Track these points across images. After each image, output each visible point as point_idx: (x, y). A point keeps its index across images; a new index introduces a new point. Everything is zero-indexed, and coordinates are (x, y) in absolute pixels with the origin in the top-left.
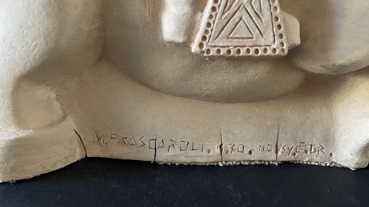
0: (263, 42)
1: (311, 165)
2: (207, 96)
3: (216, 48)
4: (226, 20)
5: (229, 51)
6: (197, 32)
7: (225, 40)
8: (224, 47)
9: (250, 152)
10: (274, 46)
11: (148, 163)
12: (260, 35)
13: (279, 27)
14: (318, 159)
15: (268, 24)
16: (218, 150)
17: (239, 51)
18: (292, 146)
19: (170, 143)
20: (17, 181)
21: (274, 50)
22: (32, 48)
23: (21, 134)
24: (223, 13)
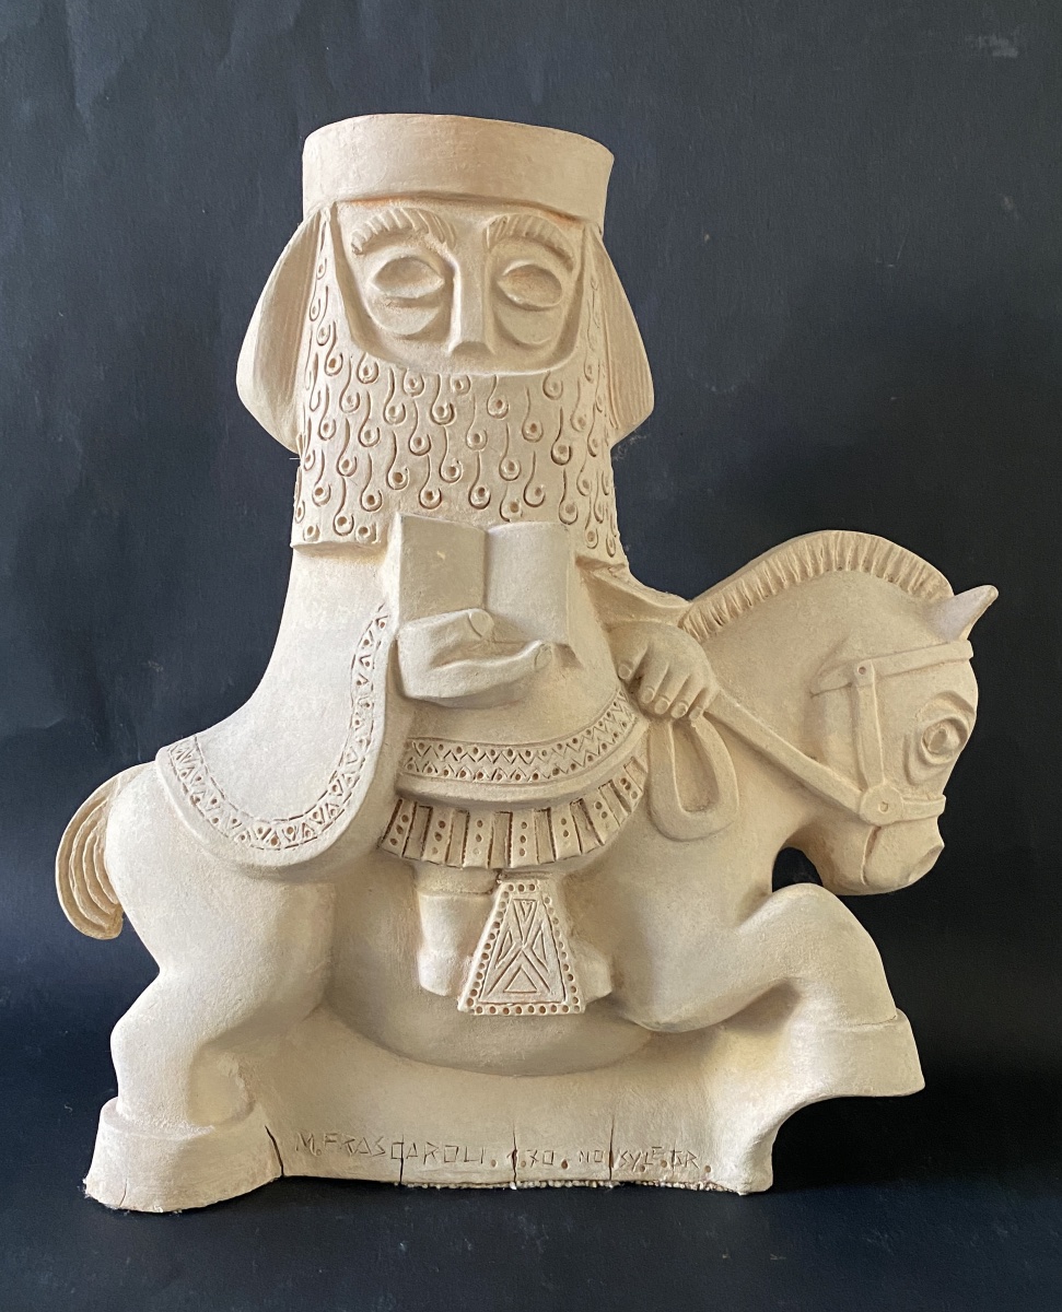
0: (549, 997)
1: (673, 1188)
2: (488, 1065)
3: (490, 1006)
4: (501, 970)
5: (506, 1010)
6: (464, 983)
7: (501, 995)
8: (499, 1004)
9: (565, 1165)
10: (564, 1003)
11: (390, 1185)
12: (545, 988)
13: (571, 977)
14: (684, 1178)
15: (555, 974)
16: (509, 1161)
17: (519, 1010)
18: (637, 1153)
19: (429, 1149)
20: (184, 1211)
21: (565, 1008)
22: (233, 1002)
23: (200, 1132)
24: (497, 961)
